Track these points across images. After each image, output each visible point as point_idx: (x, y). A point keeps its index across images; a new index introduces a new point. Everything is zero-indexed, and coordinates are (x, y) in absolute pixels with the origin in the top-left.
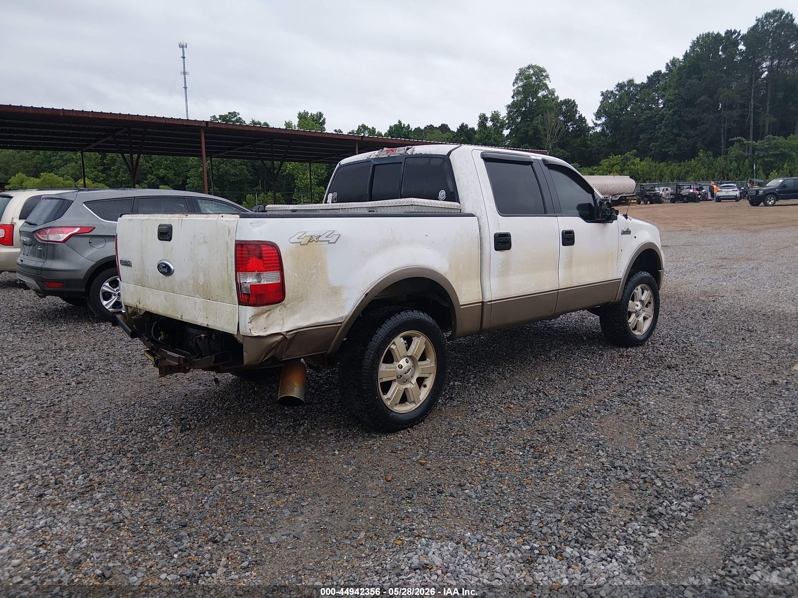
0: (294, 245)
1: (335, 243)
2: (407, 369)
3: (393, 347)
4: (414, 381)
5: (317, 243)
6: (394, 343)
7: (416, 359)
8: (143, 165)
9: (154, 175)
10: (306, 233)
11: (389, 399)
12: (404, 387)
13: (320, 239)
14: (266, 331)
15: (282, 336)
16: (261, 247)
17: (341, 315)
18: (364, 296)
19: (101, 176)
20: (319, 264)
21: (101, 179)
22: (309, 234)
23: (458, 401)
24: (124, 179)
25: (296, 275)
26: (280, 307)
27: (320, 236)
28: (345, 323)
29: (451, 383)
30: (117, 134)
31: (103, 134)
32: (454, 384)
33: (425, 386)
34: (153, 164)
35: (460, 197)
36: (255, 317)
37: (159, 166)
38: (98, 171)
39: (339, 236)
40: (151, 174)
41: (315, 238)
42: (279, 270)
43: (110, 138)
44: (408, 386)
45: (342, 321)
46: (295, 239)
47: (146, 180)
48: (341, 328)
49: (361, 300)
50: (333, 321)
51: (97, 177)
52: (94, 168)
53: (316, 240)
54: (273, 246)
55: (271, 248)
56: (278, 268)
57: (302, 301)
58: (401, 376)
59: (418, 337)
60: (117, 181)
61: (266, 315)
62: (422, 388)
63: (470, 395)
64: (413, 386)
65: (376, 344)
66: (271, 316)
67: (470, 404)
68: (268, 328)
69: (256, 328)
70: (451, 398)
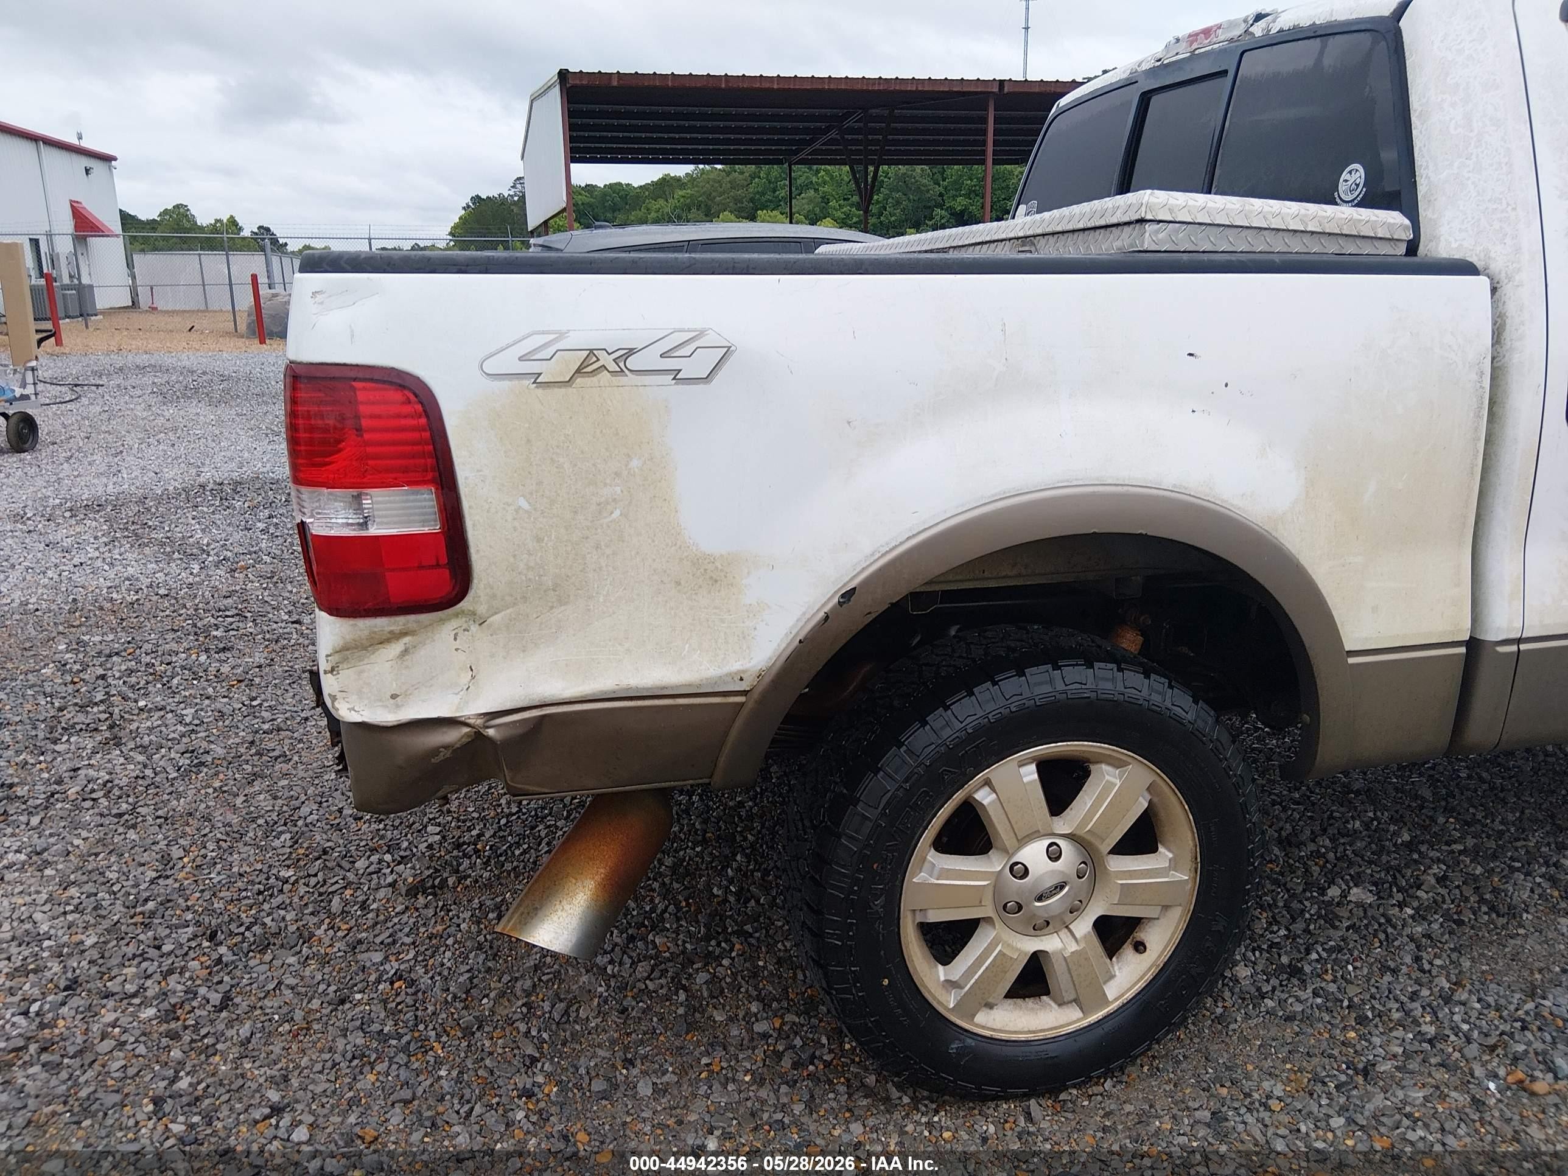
0: (506, 384)
1: (708, 379)
2: (1049, 883)
3: (984, 797)
4: (1084, 926)
5: (622, 380)
6: (988, 783)
7: (1097, 850)
8: (928, 191)
9: (946, 210)
10: (561, 335)
11: (951, 984)
12: (1031, 945)
13: (633, 362)
14: (398, 706)
15: (466, 730)
16: (354, 389)
17: (735, 666)
18: (836, 600)
19: (855, 215)
20: (635, 463)
21: (855, 220)
22: (583, 338)
23: (1316, 994)
24: (893, 219)
25: (523, 503)
26: (454, 623)
27: (631, 352)
28: (756, 695)
29: (1334, 892)
30: (847, 124)
31: (823, 125)
32: (1344, 895)
33: (1140, 947)
34: (946, 188)
35: (1422, 189)
36: (348, 652)
37: (956, 190)
38: (852, 205)
39: (728, 352)
40: (941, 207)
41: (607, 360)
42: (432, 482)
43: (833, 134)
44: (1051, 943)
45: (744, 686)
46: (508, 362)
47: (931, 219)
48: (745, 712)
49: (821, 614)
50: (699, 686)
51: (848, 216)
52: (845, 199)
53: (613, 367)
54: (402, 387)
55: (397, 396)
56: (430, 476)
57: (562, 602)
58: (1020, 907)
59: (1118, 764)
60: (881, 222)
61: (396, 648)
62: (1128, 952)
63: (1384, 969)
64: (1073, 947)
65: (891, 787)
66: (422, 653)
67: (1362, 1020)
68: (407, 695)
69: (360, 693)
70: (1294, 971)
